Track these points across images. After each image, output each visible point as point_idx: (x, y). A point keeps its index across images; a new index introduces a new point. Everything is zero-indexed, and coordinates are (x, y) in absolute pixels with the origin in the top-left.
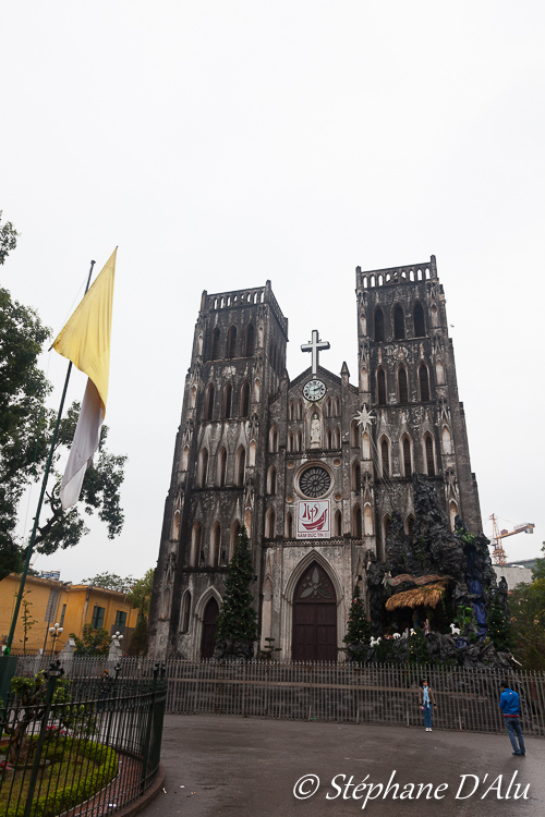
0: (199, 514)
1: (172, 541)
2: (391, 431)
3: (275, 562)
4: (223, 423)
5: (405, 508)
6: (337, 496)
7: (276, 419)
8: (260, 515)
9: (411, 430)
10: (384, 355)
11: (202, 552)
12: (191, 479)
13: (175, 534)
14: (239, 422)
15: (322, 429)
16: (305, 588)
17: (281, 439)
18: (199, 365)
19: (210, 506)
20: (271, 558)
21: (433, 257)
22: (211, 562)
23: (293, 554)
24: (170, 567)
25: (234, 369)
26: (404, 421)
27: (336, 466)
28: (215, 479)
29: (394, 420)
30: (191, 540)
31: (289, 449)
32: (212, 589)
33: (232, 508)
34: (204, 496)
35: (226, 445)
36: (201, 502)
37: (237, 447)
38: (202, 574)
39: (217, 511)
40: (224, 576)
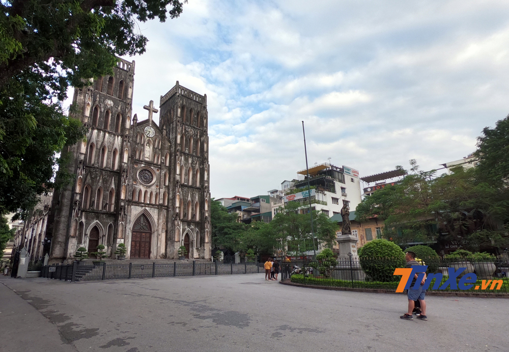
0: (89, 180)
1: (77, 193)
2: (185, 164)
4: (105, 132)
5: (188, 197)
6: (157, 186)
9: (192, 166)
10: (185, 130)
11: (92, 202)
13: (78, 189)
14: (115, 135)
15: (151, 152)
17: (132, 151)
18: (91, 90)
19: (96, 177)
21: (205, 95)
22: (95, 207)
23: (136, 209)
24: (77, 208)
25: (112, 103)
26: (190, 162)
27: (158, 172)
28: (99, 163)
29: (186, 160)
32: (97, 222)
33: (110, 181)
34: (92, 171)
35: (107, 146)
36: (90, 174)
37: (113, 149)
38: (90, 214)
39: (101, 181)
40: (104, 216)
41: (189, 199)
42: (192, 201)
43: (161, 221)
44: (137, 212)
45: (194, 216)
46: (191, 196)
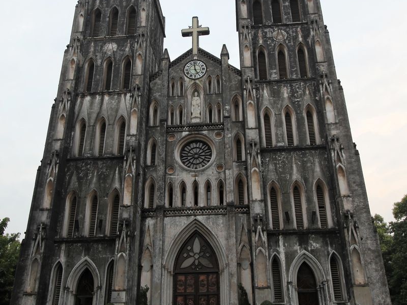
0: (74, 183)
1: (42, 210)
2: (273, 104)
3: (155, 231)
4: (102, 94)
6: (220, 167)
7: (157, 95)
8: (140, 184)
9: (293, 103)
10: (264, 36)
11: (77, 221)
12: (66, 148)
13: (47, 202)
14: (119, 94)
15: (202, 105)
16: (187, 258)
17: (162, 113)
18: (79, 40)
19: (86, 175)
20: (151, 228)
22: (86, 232)
23: (174, 224)
24: (39, 237)
25: (115, 45)
26: (286, 95)
27: (218, 139)
28: (92, 149)
29: (276, 94)
30: (64, 209)
31: (169, 123)
33: (111, 176)
34: (80, 165)
35: (106, 116)
36: (77, 172)
37: (117, 118)
38: (75, 245)
39: (95, 180)
40: (100, 246)
41: (296, 176)
42: (306, 180)
44: (179, 229)
46: (298, 170)
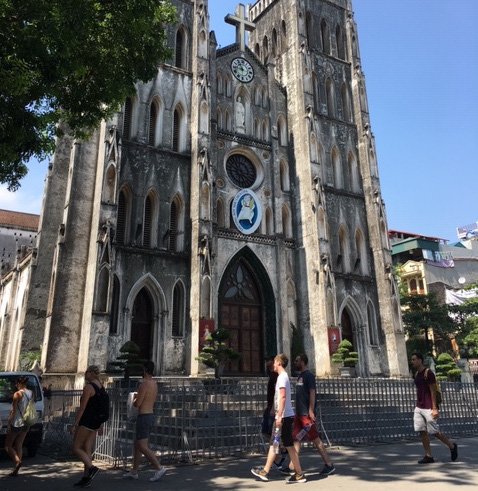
0: (128, 175)
1: (105, 204)
5: (338, 218)
6: (267, 193)
9: (339, 145)
10: (316, 63)
16: (230, 287)
19: (142, 168)
22: (143, 241)
23: (226, 247)
26: (334, 135)
27: (265, 161)
29: (325, 131)
32: (149, 277)
33: (172, 177)
34: (133, 152)
35: (161, 96)
37: (175, 104)
38: (134, 255)
39: (153, 176)
40: (164, 262)
41: (342, 221)
42: (350, 226)
43: (283, 276)
45: (357, 263)
46: (344, 215)
